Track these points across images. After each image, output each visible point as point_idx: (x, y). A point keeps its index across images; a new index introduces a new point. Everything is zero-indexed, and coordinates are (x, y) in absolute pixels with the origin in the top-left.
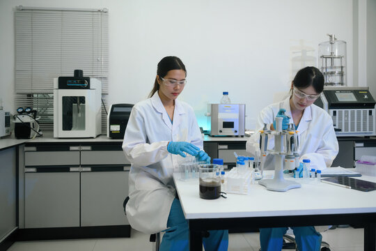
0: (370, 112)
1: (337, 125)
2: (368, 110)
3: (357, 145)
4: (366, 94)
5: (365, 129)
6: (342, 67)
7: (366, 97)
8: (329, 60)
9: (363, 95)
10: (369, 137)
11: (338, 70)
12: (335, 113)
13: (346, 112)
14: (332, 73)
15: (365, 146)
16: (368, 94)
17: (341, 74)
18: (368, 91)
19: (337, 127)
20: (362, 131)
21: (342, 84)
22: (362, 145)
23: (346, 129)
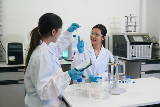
0: (149, 47)
1: (134, 54)
2: (148, 46)
3: (142, 63)
4: (147, 37)
5: (146, 55)
6: (135, 22)
7: (147, 38)
8: (129, 18)
9: (146, 38)
10: (148, 59)
11: (134, 24)
12: (133, 47)
13: (138, 47)
14: (131, 26)
15: (146, 64)
16: (149, 37)
17: (135, 26)
18: (148, 35)
19: (134, 55)
20: (145, 57)
21: (135, 32)
22: (145, 63)
23: (138, 56)
